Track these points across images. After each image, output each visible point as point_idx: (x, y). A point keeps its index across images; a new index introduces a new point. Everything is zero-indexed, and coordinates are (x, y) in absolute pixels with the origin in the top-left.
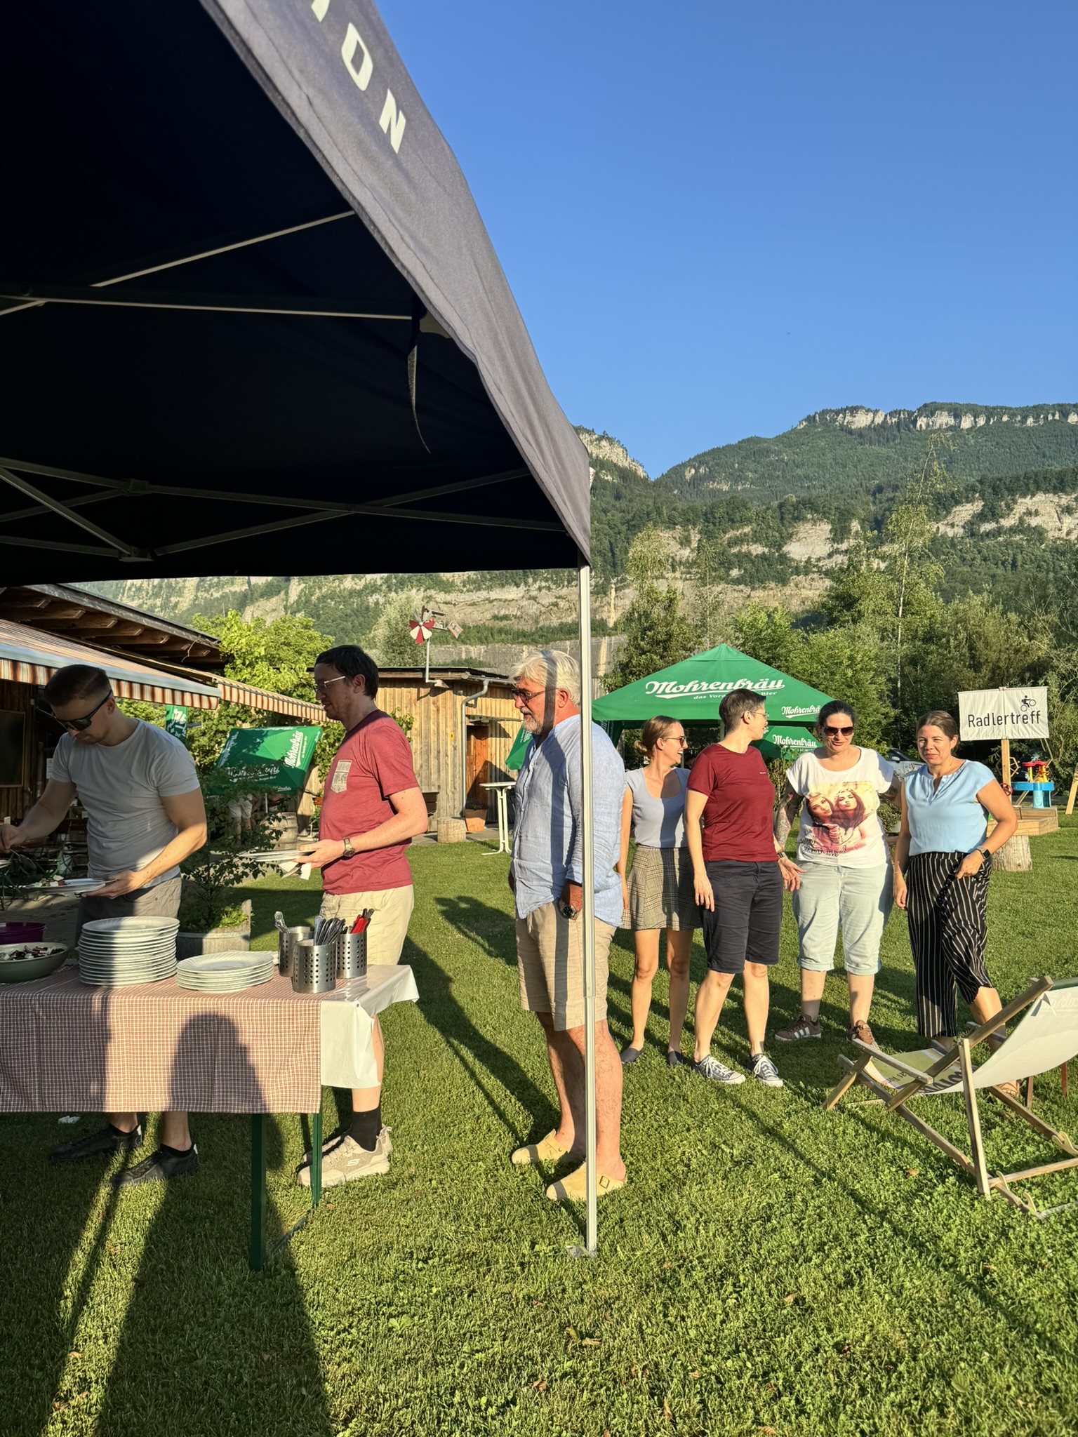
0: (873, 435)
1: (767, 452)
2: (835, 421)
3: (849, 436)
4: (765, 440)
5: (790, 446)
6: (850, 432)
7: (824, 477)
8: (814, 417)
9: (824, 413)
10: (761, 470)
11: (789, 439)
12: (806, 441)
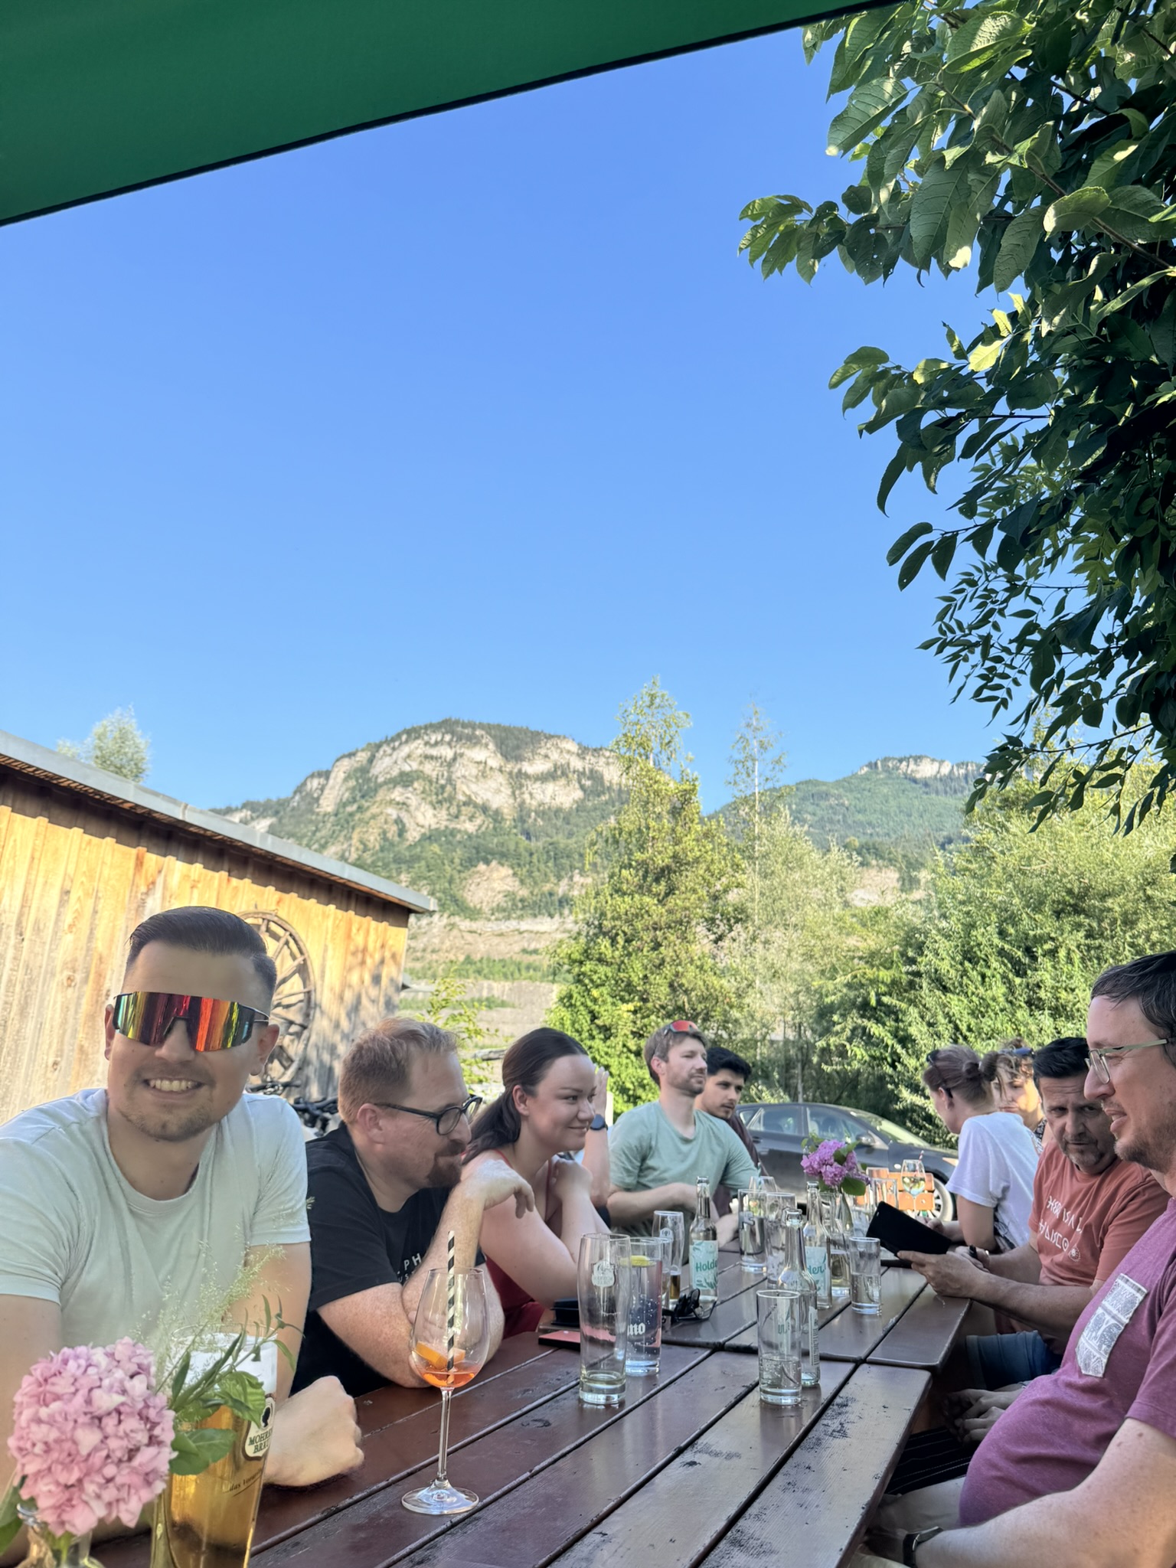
0: (940, 787)
1: (826, 796)
2: (898, 768)
3: (914, 785)
4: (824, 784)
5: (851, 791)
6: (915, 781)
7: (888, 824)
8: (876, 764)
9: (886, 760)
10: (819, 813)
11: (848, 784)
12: (868, 787)
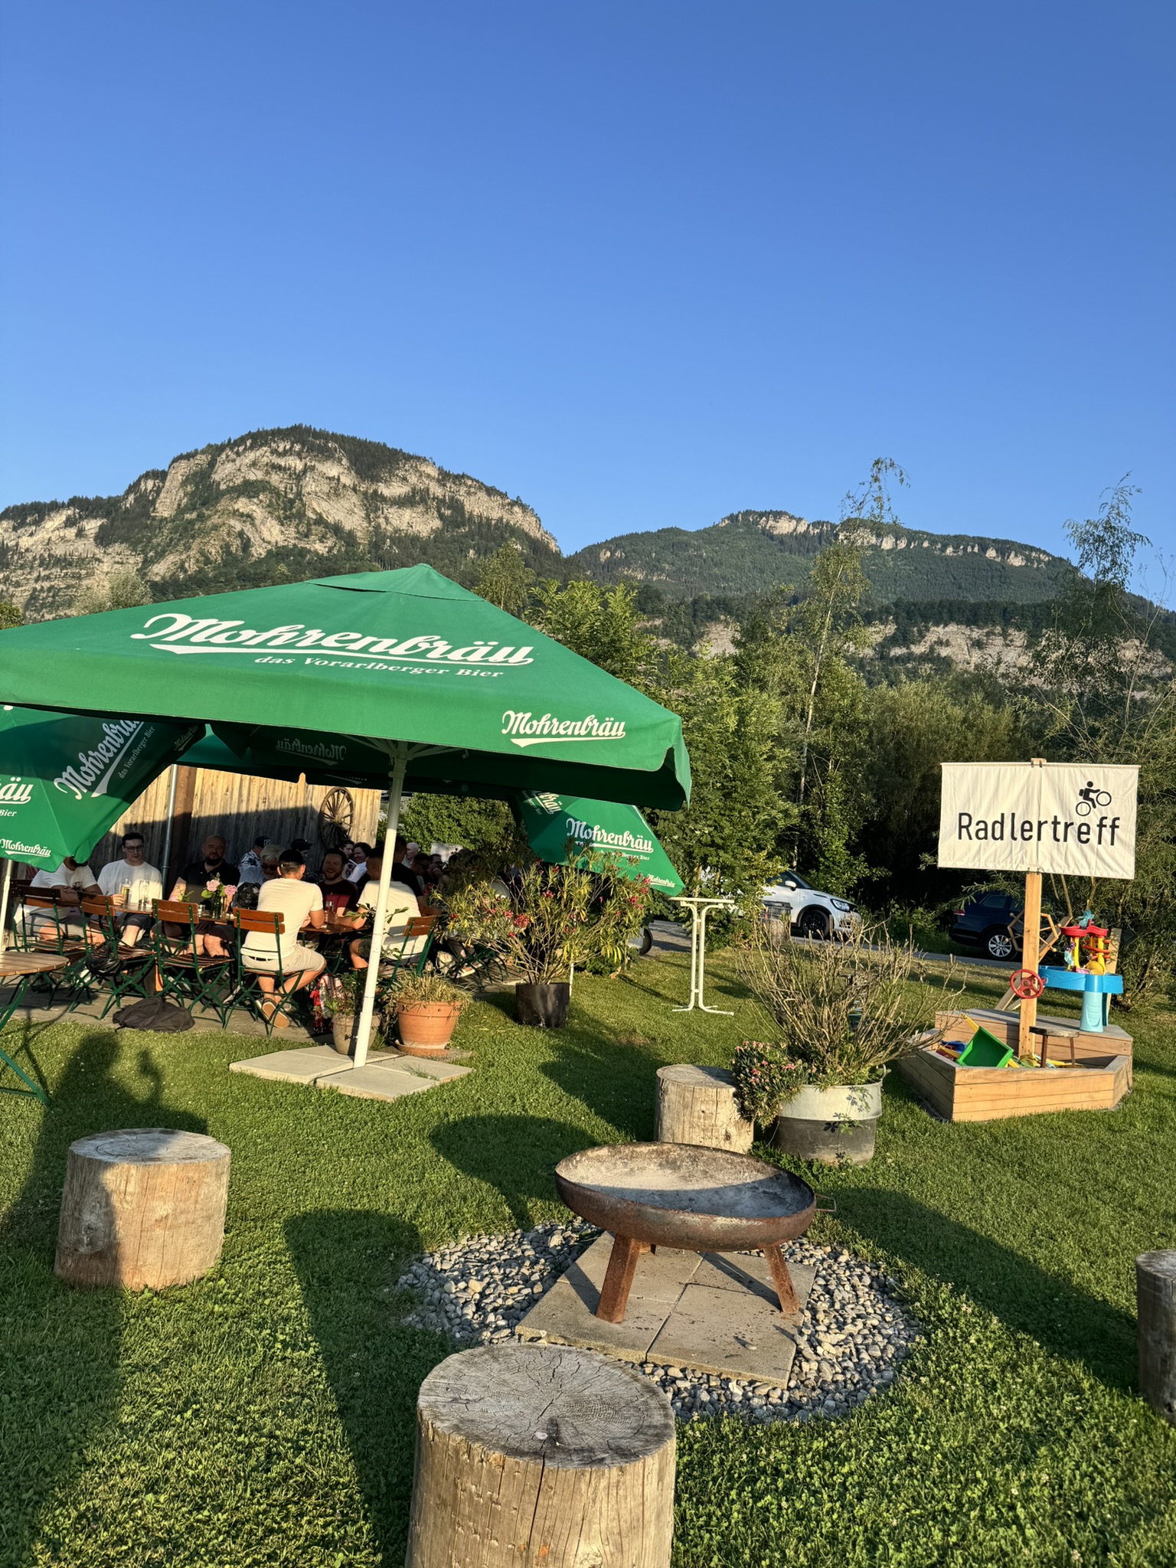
0: (795, 544)
1: (686, 546)
2: (757, 523)
3: (770, 542)
4: (685, 533)
5: (710, 543)
6: (772, 537)
7: (741, 579)
8: (737, 516)
9: (748, 513)
10: (678, 563)
11: (709, 535)
12: (726, 540)
